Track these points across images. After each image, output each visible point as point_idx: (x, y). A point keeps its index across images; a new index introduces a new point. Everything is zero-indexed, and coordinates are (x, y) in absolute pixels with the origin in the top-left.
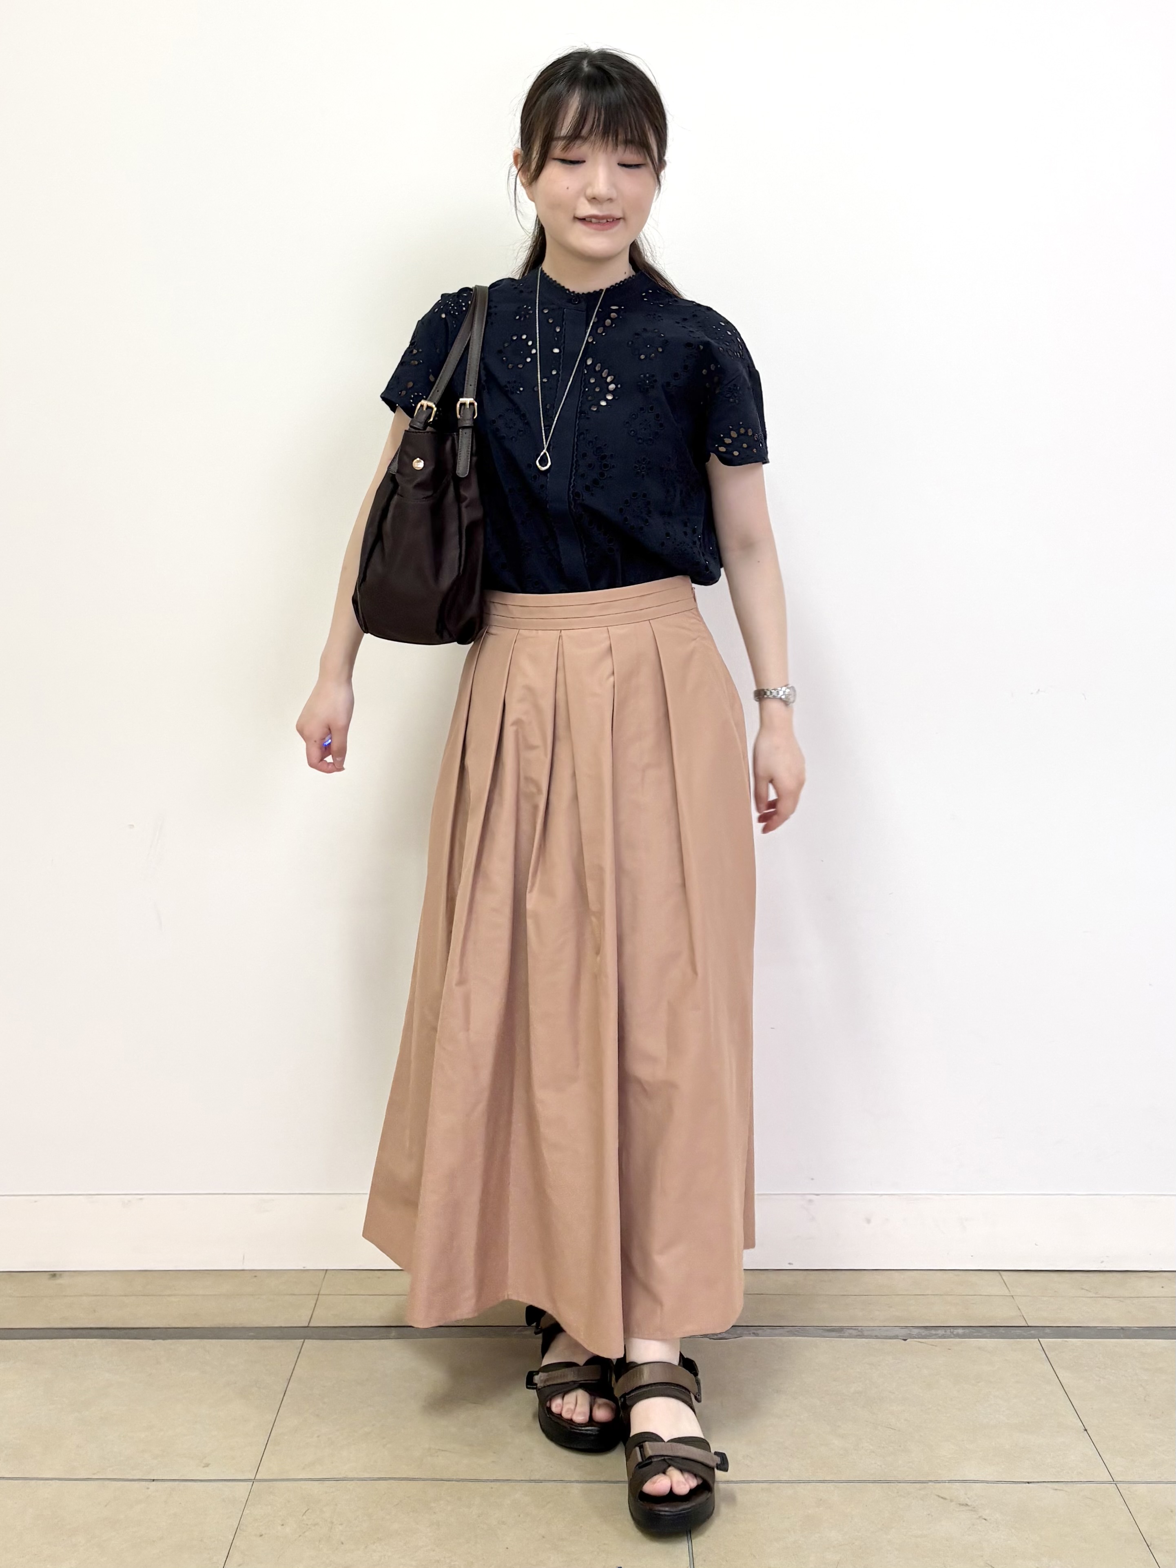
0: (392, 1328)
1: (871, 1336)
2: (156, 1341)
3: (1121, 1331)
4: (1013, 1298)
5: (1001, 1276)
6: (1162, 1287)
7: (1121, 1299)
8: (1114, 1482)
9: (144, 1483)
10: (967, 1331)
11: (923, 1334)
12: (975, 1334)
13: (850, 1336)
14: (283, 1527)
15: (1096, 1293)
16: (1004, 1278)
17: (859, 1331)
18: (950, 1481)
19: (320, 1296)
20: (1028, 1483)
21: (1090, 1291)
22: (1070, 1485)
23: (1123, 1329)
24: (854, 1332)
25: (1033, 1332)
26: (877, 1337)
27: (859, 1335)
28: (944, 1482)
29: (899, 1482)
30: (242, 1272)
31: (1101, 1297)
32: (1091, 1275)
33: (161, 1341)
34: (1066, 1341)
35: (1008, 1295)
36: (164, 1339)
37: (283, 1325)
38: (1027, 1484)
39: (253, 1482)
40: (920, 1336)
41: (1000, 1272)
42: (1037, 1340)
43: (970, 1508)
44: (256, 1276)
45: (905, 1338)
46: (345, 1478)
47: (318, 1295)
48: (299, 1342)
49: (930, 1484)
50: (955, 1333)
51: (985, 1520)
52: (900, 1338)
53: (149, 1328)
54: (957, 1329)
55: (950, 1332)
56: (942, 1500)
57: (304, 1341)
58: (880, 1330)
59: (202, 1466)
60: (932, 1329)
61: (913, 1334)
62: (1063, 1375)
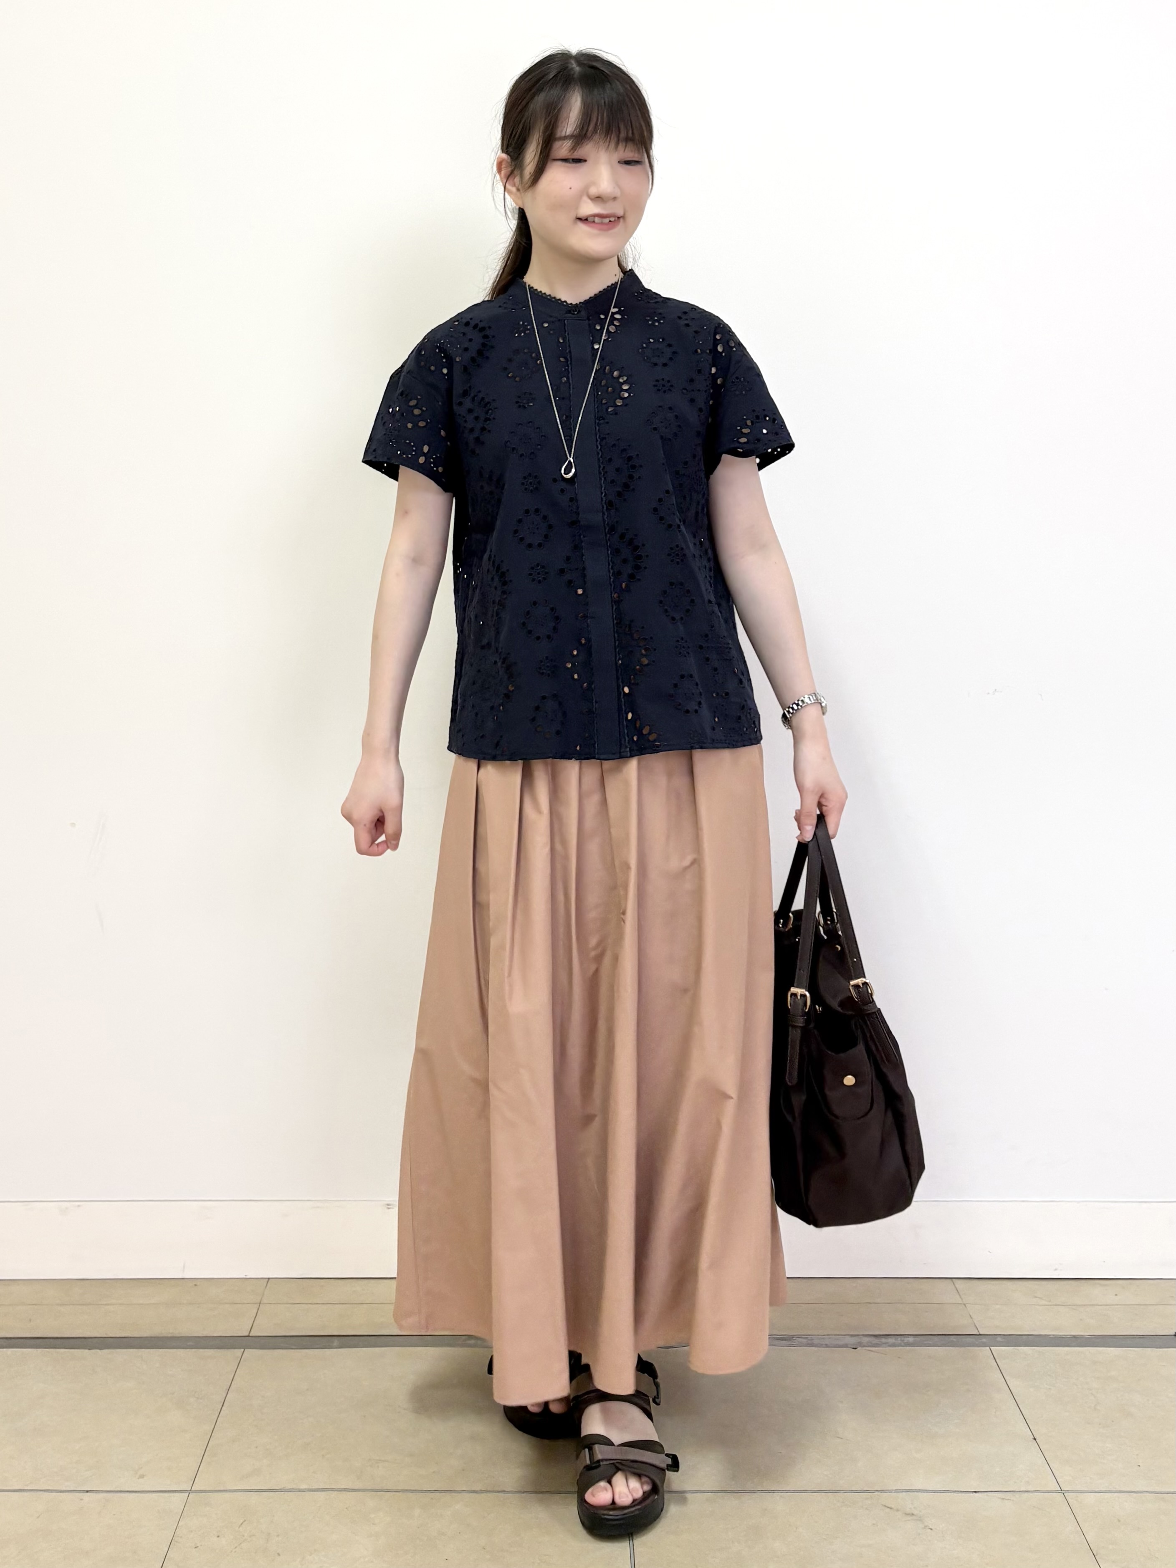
0: (336, 1337)
1: (822, 1345)
2: (91, 1351)
3: (1074, 1339)
4: (965, 1305)
5: (954, 1283)
6: (1116, 1295)
7: (1073, 1307)
8: (1062, 1492)
9: (77, 1494)
10: (918, 1339)
11: (874, 1342)
12: (926, 1342)
13: (800, 1345)
14: (219, 1538)
15: (1049, 1301)
16: (957, 1286)
17: (809, 1340)
18: (897, 1491)
19: (261, 1305)
20: (976, 1492)
21: (1043, 1299)
22: (1017, 1495)
23: (1074, 1337)
24: (804, 1341)
25: (984, 1340)
26: (827, 1346)
27: (809, 1344)
28: (890, 1491)
29: (845, 1491)
30: (183, 1280)
31: (1053, 1305)
32: (1044, 1282)
33: (98, 1351)
34: (1017, 1349)
35: (961, 1303)
36: (100, 1349)
37: (224, 1335)
38: (975, 1494)
39: (189, 1493)
40: (870, 1344)
41: (954, 1280)
42: (988, 1348)
43: (914, 1517)
44: (196, 1285)
45: (855, 1347)
46: (284, 1489)
47: (260, 1303)
48: (239, 1352)
49: (876, 1493)
50: (905, 1341)
51: (931, 1529)
52: (850, 1346)
53: (85, 1338)
54: (908, 1337)
55: (901, 1340)
56: (888, 1510)
57: (244, 1351)
58: (830, 1338)
59: (137, 1477)
60: (883, 1337)
61: (863, 1343)
62: (1014, 1383)
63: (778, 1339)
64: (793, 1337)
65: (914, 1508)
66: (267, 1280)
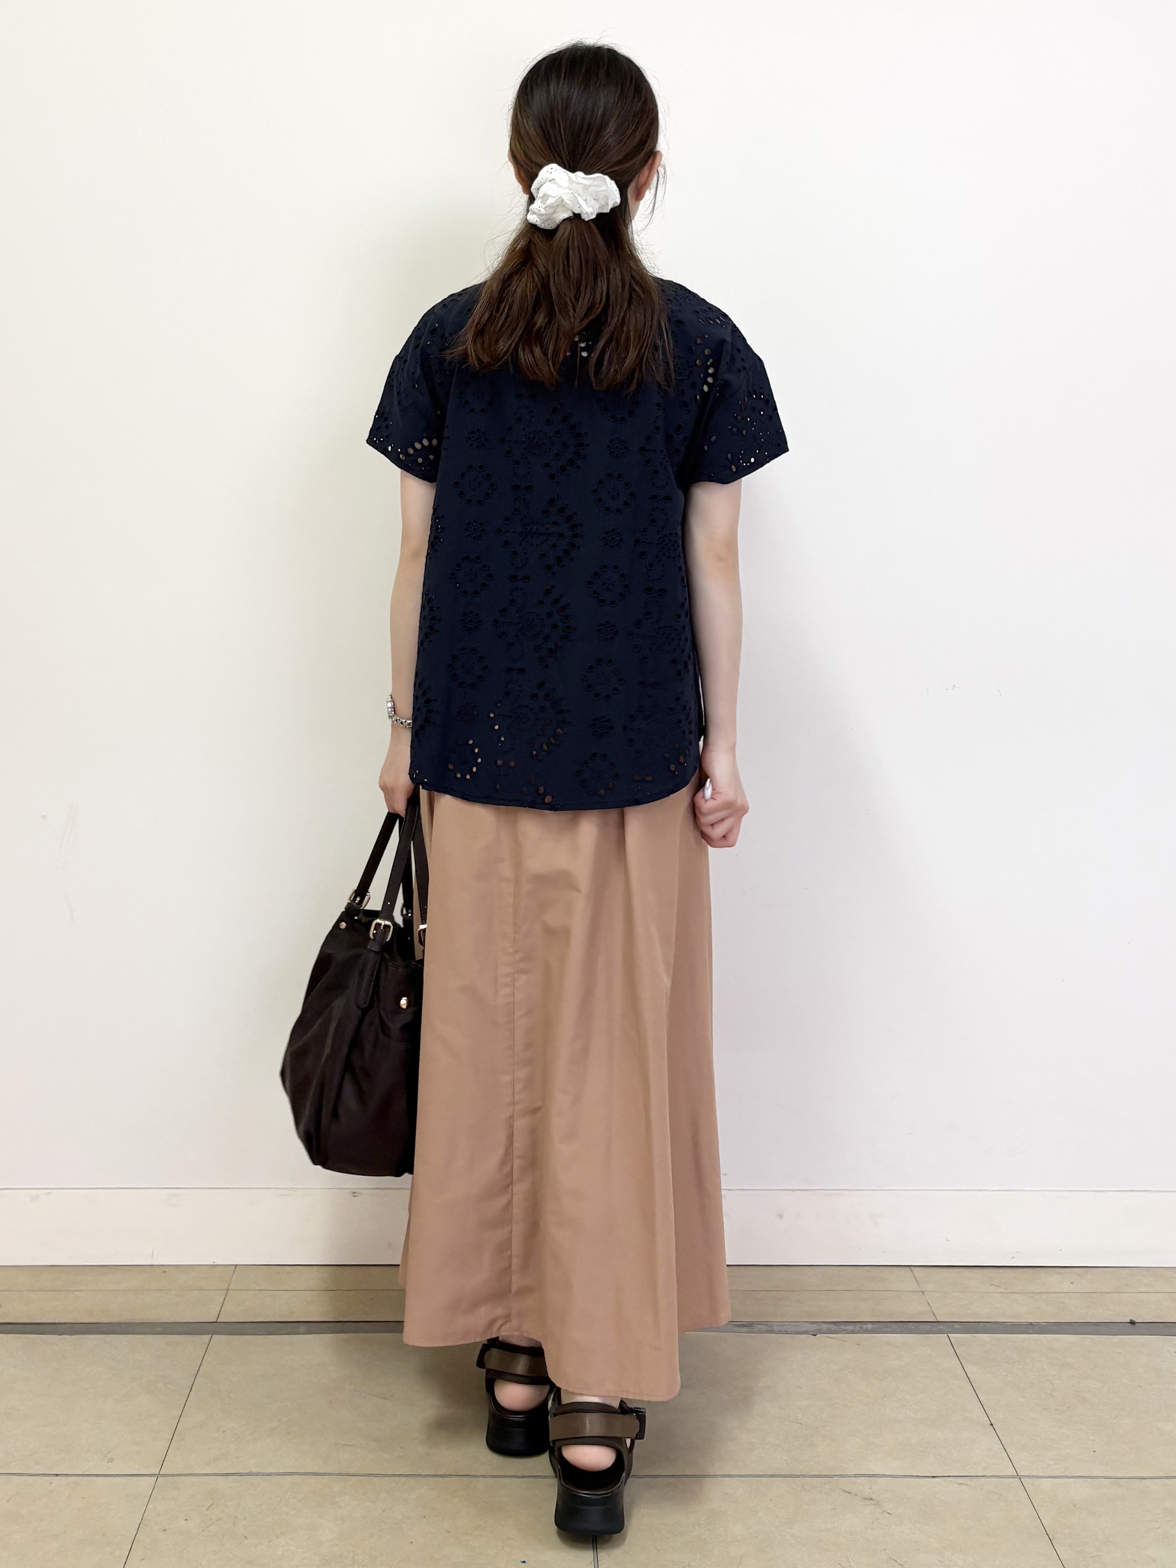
0: (302, 1324)
1: (781, 1331)
3: (1030, 1326)
4: (923, 1293)
5: (912, 1271)
6: (1072, 1283)
7: (1030, 1295)
8: (1018, 1476)
9: (46, 1478)
10: (876, 1326)
11: (833, 1329)
13: (760, 1332)
14: (187, 1521)
15: (1006, 1289)
16: (916, 1274)
17: (769, 1327)
18: (856, 1476)
19: (229, 1292)
20: (933, 1477)
21: (1000, 1287)
22: (974, 1479)
23: (1031, 1324)
24: (764, 1328)
25: (942, 1327)
26: (787, 1333)
27: (768, 1331)
28: (849, 1476)
29: (804, 1476)
30: (151, 1267)
31: (1010, 1293)
32: (1001, 1270)
33: (68, 1336)
34: (973, 1336)
35: (918, 1290)
36: (70, 1334)
37: (191, 1321)
38: (932, 1479)
39: (158, 1477)
40: (830, 1331)
41: (912, 1267)
42: (946, 1335)
43: (872, 1502)
44: (164, 1272)
45: (814, 1334)
46: (252, 1473)
47: (228, 1290)
48: (206, 1338)
49: (835, 1478)
50: (864, 1328)
51: (889, 1513)
52: (809, 1333)
53: (54, 1324)
54: (867, 1324)
55: (860, 1327)
56: (846, 1494)
57: (212, 1337)
58: (789, 1325)
59: (106, 1460)
60: (841, 1324)
61: (822, 1330)
62: (970, 1369)
63: (739, 1326)
64: (753, 1324)
65: (873, 1492)
66: (235, 1266)
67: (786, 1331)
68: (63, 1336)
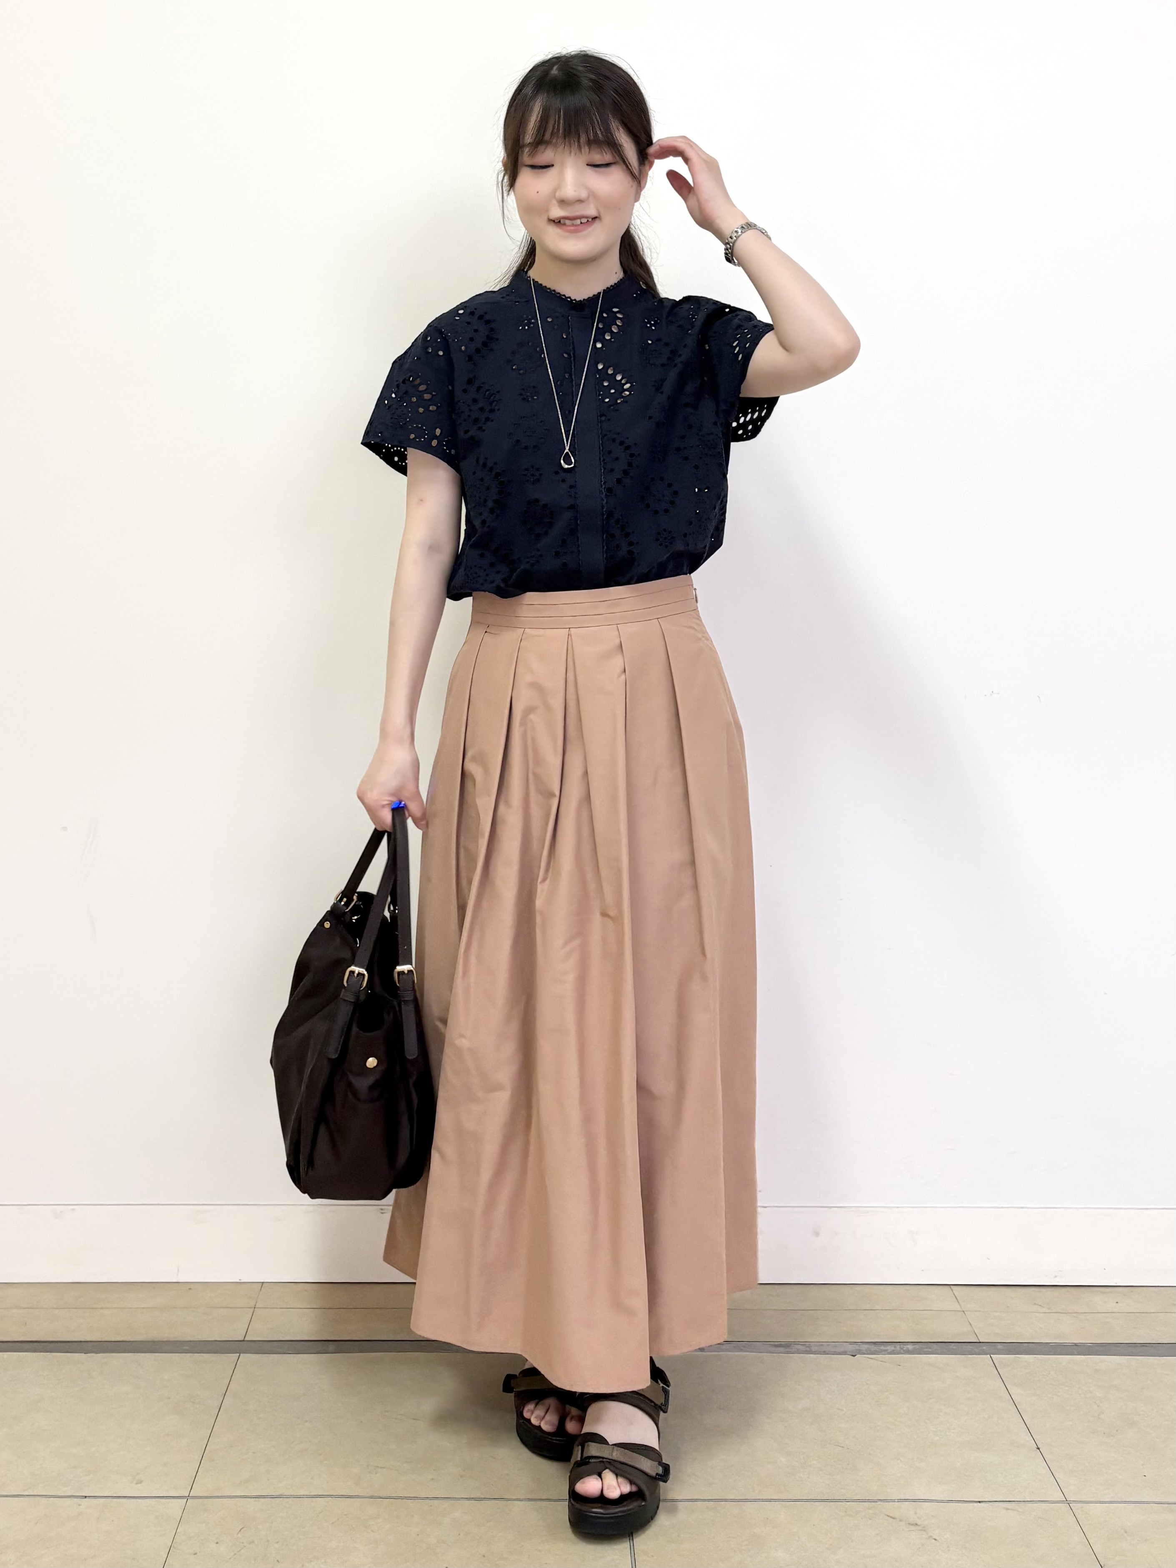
0: (331, 1343)
1: (820, 1352)
3: (1075, 1347)
4: (964, 1313)
5: (952, 1290)
6: (1117, 1303)
7: (1075, 1315)
8: (1067, 1502)
9: (75, 1500)
10: (917, 1346)
11: (873, 1349)
12: (926, 1350)
13: (798, 1352)
14: (218, 1545)
15: (1049, 1309)
16: (956, 1293)
17: (807, 1347)
18: (900, 1500)
19: (256, 1309)
20: (980, 1502)
21: (1043, 1307)
22: (1022, 1504)
23: (1076, 1345)
24: (802, 1348)
25: (984, 1348)
26: (825, 1353)
27: (806, 1351)
28: (893, 1501)
29: (847, 1501)
30: (176, 1284)
31: (1054, 1313)
32: (1044, 1290)
33: (93, 1355)
34: (1018, 1357)
35: (959, 1310)
36: (96, 1353)
37: (219, 1339)
38: (979, 1504)
39: (187, 1499)
40: (869, 1352)
41: (951, 1286)
42: (989, 1356)
43: (920, 1528)
44: (190, 1289)
45: (853, 1354)
46: (282, 1495)
47: (254, 1308)
48: (234, 1357)
49: (879, 1503)
50: (905, 1349)
51: (935, 1540)
52: (848, 1353)
53: (81, 1342)
54: (908, 1345)
55: (900, 1348)
56: (891, 1520)
57: (239, 1356)
58: (828, 1345)
59: (135, 1482)
60: (882, 1345)
61: (862, 1350)
62: (1016, 1392)
63: (776, 1346)
64: (791, 1344)
65: (918, 1518)
66: (261, 1284)
67: (824, 1352)
68: (88, 1354)
